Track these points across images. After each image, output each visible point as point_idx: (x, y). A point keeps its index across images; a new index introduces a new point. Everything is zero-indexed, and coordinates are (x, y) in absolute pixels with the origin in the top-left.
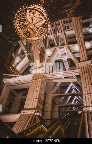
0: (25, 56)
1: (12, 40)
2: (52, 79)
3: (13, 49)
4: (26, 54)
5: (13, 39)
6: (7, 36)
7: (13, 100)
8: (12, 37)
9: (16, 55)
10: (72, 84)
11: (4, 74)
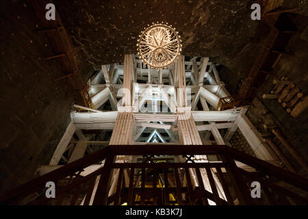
0: (105, 87)
1: (96, 62)
2: (140, 122)
3: (91, 74)
4: (108, 85)
5: (98, 60)
6: (89, 54)
7: (75, 146)
8: (97, 57)
9: (92, 82)
10: (155, 132)
11: (75, 106)
